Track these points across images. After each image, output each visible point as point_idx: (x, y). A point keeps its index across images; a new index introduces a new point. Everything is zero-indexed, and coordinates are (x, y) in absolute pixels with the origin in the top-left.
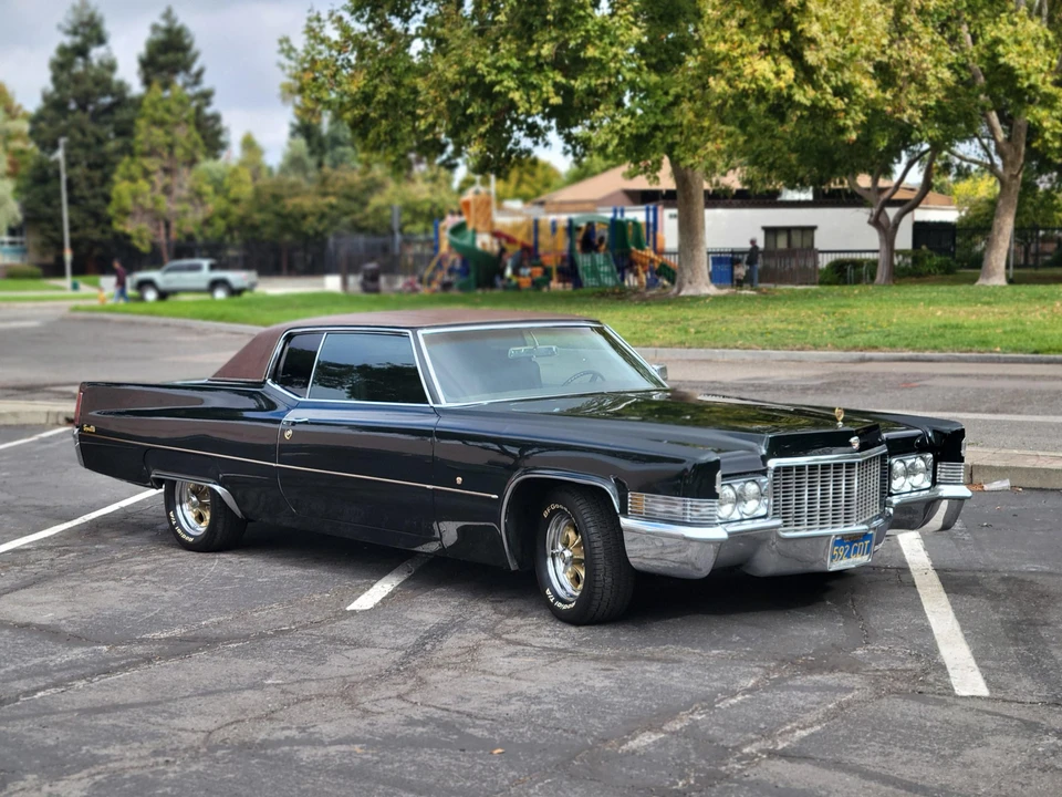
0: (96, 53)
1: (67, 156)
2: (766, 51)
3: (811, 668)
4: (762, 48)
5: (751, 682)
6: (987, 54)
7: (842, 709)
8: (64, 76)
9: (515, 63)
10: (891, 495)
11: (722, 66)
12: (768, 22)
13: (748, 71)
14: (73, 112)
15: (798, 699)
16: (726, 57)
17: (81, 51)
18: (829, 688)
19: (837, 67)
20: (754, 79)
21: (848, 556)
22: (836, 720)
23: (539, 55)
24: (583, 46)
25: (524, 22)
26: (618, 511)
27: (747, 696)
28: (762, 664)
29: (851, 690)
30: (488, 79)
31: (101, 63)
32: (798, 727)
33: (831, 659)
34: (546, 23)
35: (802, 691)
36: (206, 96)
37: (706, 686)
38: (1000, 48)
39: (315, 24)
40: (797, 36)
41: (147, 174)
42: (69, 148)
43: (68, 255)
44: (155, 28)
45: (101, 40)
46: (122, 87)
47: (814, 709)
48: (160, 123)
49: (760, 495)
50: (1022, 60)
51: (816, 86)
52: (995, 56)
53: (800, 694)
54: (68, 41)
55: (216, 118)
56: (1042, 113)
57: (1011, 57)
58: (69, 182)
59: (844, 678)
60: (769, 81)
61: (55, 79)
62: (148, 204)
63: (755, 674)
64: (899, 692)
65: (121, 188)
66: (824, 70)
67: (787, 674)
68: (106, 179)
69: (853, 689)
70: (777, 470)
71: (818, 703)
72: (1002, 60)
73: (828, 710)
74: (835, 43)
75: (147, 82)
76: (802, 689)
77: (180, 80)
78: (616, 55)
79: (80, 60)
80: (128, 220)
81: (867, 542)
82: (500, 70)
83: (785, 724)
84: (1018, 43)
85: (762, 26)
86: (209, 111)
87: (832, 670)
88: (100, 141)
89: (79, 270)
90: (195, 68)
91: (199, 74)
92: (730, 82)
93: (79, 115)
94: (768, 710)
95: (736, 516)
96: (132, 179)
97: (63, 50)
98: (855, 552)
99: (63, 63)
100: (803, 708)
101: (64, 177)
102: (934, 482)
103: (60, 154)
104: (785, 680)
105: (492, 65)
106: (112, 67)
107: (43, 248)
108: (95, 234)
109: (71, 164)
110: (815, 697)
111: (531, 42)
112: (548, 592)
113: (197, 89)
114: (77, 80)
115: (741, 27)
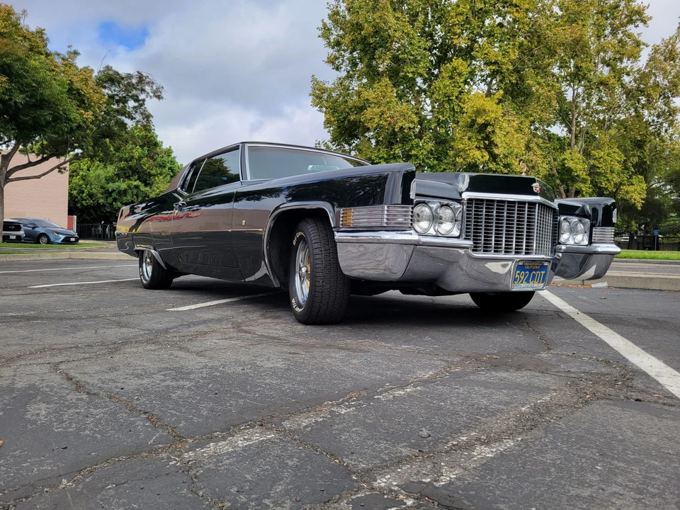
2: (479, 148)
3: (495, 366)
4: (476, 147)
5: (428, 374)
6: (561, 164)
7: (541, 415)
9: (386, 156)
10: (559, 243)
11: (461, 154)
12: (480, 138)
13: (471, 154)
15: (480, 397)
16: (463, 150)
18: (518, 386)
19: (506, 156)
20: (474, 158)
21: (528, 281)
22: (535, 431)
23: (394, 154)
24: (411, 150)
25: (389, 142)
26: (333, 226)
27: (419, 388)
28: (446, 358)
29: (546, 390)
32: (478, 439)
33: (515, 359)
34: (397, 142)
35: (486, 388)
37: (379, 374)
38: (566, 161)
40: (491, 143)
47: (501, 411)
49: (454, 220)
50: (574, 165)
51: (498, 164)
52: (563, 165)
53: (483, 391)
56: (582, 185)
57: (569, 164)
59: (534, 377)
60: (479, 160)
63: (436, 367)
64: (607, 397)
66: (501, 156)
67: (470, 369)
69: (548, 389)
70: (470, 200)
71: (507, 404)
72: (566, 166)
73: (523, 414)
74: (505, 148)
76: (486, 385)
78: (423, 153)
81: (543, 272)
82: (380, 158)
83: (459, 431)
84: (572, 160)
85: (477, 139)
87: (519, 368)
92: (464, 159)
94: (440, 408)
95: (432, 231)
98: (533, 279)
100: (486, 408)
102: (590, 242)
104: (467, 374)
105: (377, 156)
110: (501, 396)
111: (392, 149)
112: (293, 301)
115: (469, 139)
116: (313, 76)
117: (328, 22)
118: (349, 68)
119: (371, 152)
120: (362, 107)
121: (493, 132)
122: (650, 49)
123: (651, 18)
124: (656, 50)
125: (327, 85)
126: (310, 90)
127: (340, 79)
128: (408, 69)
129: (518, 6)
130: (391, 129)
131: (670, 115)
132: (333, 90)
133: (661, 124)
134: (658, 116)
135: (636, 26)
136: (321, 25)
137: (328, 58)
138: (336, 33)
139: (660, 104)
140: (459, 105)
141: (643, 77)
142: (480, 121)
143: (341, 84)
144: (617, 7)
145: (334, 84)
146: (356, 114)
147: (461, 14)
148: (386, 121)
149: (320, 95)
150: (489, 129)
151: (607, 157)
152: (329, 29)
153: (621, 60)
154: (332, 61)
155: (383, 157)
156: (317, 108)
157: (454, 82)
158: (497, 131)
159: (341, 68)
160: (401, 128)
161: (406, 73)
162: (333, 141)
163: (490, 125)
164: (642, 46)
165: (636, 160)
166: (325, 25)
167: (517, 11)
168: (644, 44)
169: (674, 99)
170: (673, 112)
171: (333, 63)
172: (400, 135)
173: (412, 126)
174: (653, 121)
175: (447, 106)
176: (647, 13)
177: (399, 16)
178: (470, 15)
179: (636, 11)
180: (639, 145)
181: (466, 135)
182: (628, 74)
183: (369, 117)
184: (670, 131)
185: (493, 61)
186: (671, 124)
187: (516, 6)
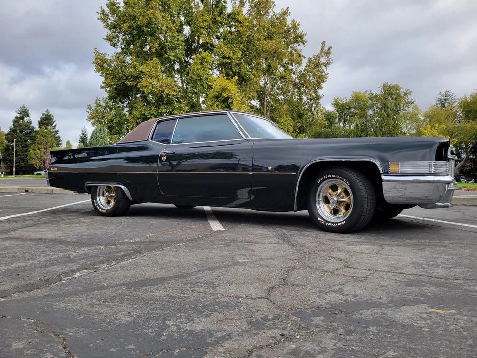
0: (26, 119)
1: (16, 144)
8: (17, 124)
9: (155, 114)
12: (224, 106)
14: (18, 133)
17: (22, 118)
23: (162, 112)
25: (158, 103)
26: (381, 172)
30: (148, 117)
31: (27, 121)
34: (163, 104)
36: (57, 132)
39: (98, 102)
41: (39, 149)
42: (16, 142)
43: (14, 169)
44: (43, 114)
45: (28, 116)
46: (33, 128)
48: (44, 136)
54: (18, 115)
55: (59, 137)
58: (16, 151)
61: (14, 125)
62: (39, 156)
65: (31, 152)
68: (27, 150)
75: (40, 127)
77: (49, 127)
79: (22, 120)
80: (33, 160)
82: (151, 115)
85: (222, 107)
86: (57, 135)
88: (26, 141)
89: (17, 173)
90: (54, 125)
91: (55, 126)
93: (20, 134)
96: (35, 150)
97: (17, 118)
99: (16, 121)
101: (15, 149)
103: (14, 144)
105: (149, 113)
106: (31, 123)
107: (7, 168)
108: (23, 164)
109: (17, 146)
111: (159, 109)
112: (319, 219)
113: (54, 130)
114: (20, 125)
115: (217, 106)
116: (96, 48)
117: (107, 10)
118: (123, 46)
119: (145, 110)
120: (137, 76)
121: (232, 103)
122: (306, 59)
123: (307, 41)
124: (310, 61)
125: (107, 57)
126: (93, 59)
127: (117, 53)
128: (171, 53)
129: (242, 23)
130: (160, 95)
131: (317, 100)
132: (111, 61)
133: (312, 104)
134: (311, 100)
135: (299, 45)
136: (100, 11)
137: (107, 37)
138: (112, 20)
139: (312, 92)
140: (207, 83)
141: (302, 76)
142: (224, 95)
143: (118, 57)
144: (289, 31)
145: (113, 57)
146: (132, 81)
147: (206, 21)
148: (157, 89)
149: (101, 64)
150: (230, 101)
151: (285, 122)
152: (107, 15)
153: (291, 64)
154: (110, 39)
155: (153, 114)
156: (100, 73)
157: (203, 67)
158: (234, 102)
159: (117, 45)
160: (168, 95)
161: (169, 56)
162: (110, 99)
163: (230, 98)
164: (302, 58)
165: (299, 125)
166: (103, 12)
167: (241, 26)
168: (303, 56)
169: (319, 91)
170: (318, 98)
171: (111, 41)
172: (166, 100)
173: (175, 94)
174: (308, 102)
175: (199, 82)
176: (305, 38)
177: (164, 15)
178: (211, 23)
179: (299, 36)
180: (300, 116)
181: (215, 103)
182: (294, 73)
183: (145, 84)
184: (317, 109)
185: (227, 56)
186: (317, 106)
187: (241, 23)
